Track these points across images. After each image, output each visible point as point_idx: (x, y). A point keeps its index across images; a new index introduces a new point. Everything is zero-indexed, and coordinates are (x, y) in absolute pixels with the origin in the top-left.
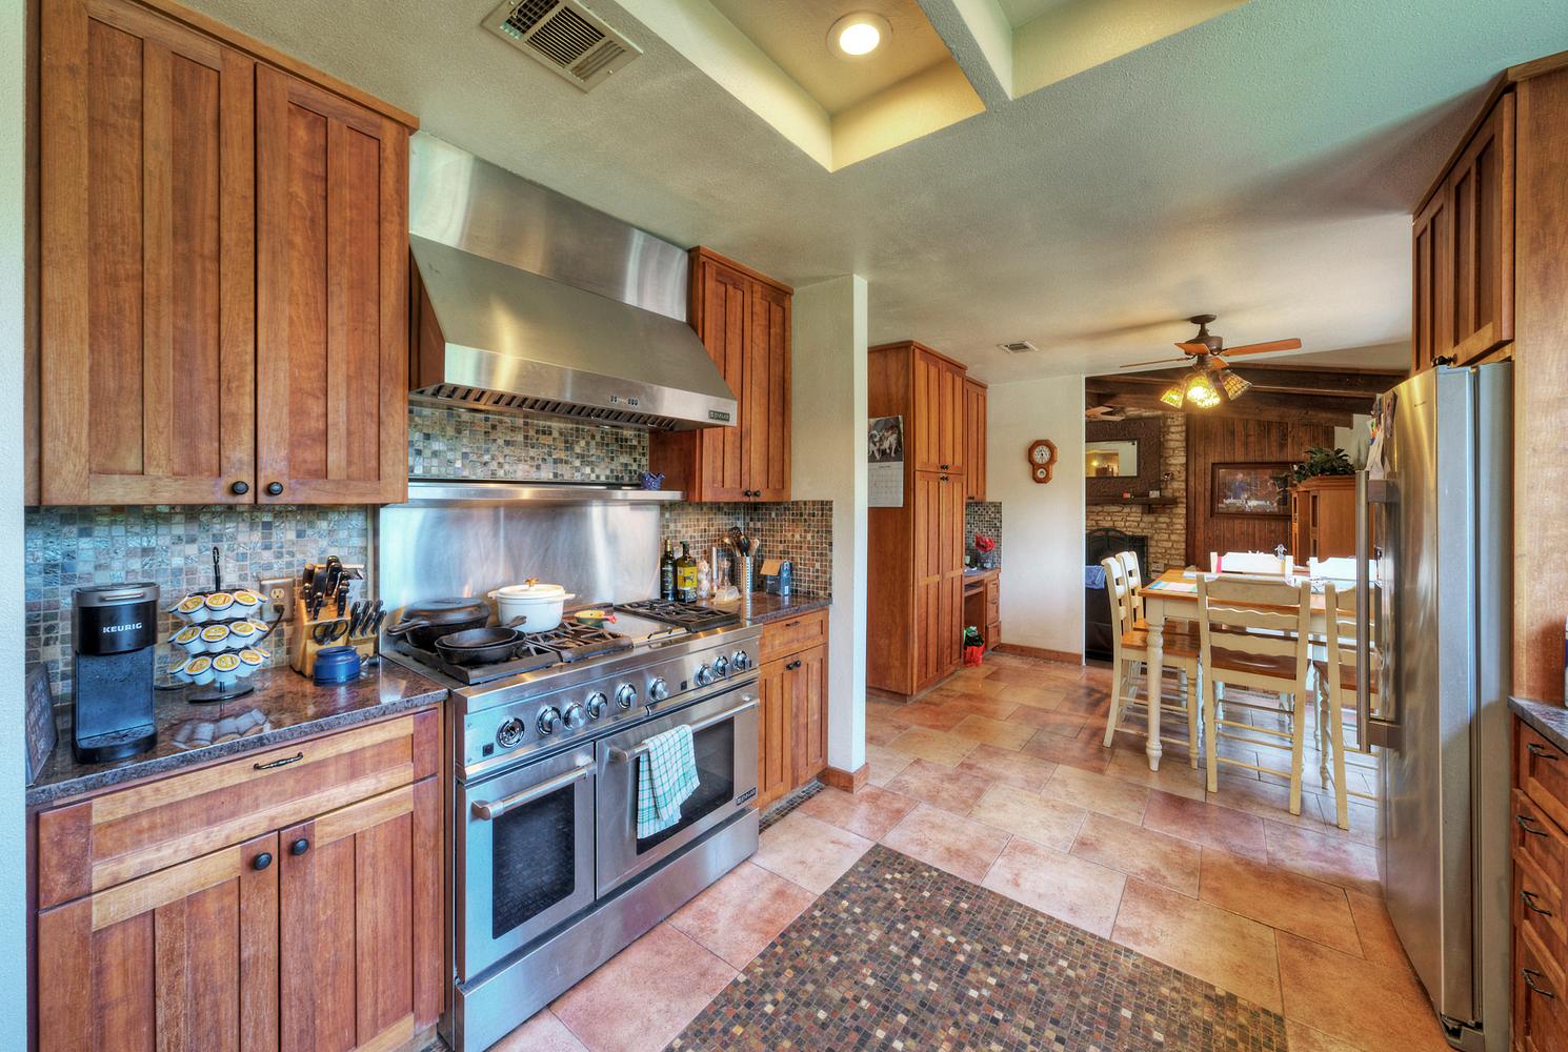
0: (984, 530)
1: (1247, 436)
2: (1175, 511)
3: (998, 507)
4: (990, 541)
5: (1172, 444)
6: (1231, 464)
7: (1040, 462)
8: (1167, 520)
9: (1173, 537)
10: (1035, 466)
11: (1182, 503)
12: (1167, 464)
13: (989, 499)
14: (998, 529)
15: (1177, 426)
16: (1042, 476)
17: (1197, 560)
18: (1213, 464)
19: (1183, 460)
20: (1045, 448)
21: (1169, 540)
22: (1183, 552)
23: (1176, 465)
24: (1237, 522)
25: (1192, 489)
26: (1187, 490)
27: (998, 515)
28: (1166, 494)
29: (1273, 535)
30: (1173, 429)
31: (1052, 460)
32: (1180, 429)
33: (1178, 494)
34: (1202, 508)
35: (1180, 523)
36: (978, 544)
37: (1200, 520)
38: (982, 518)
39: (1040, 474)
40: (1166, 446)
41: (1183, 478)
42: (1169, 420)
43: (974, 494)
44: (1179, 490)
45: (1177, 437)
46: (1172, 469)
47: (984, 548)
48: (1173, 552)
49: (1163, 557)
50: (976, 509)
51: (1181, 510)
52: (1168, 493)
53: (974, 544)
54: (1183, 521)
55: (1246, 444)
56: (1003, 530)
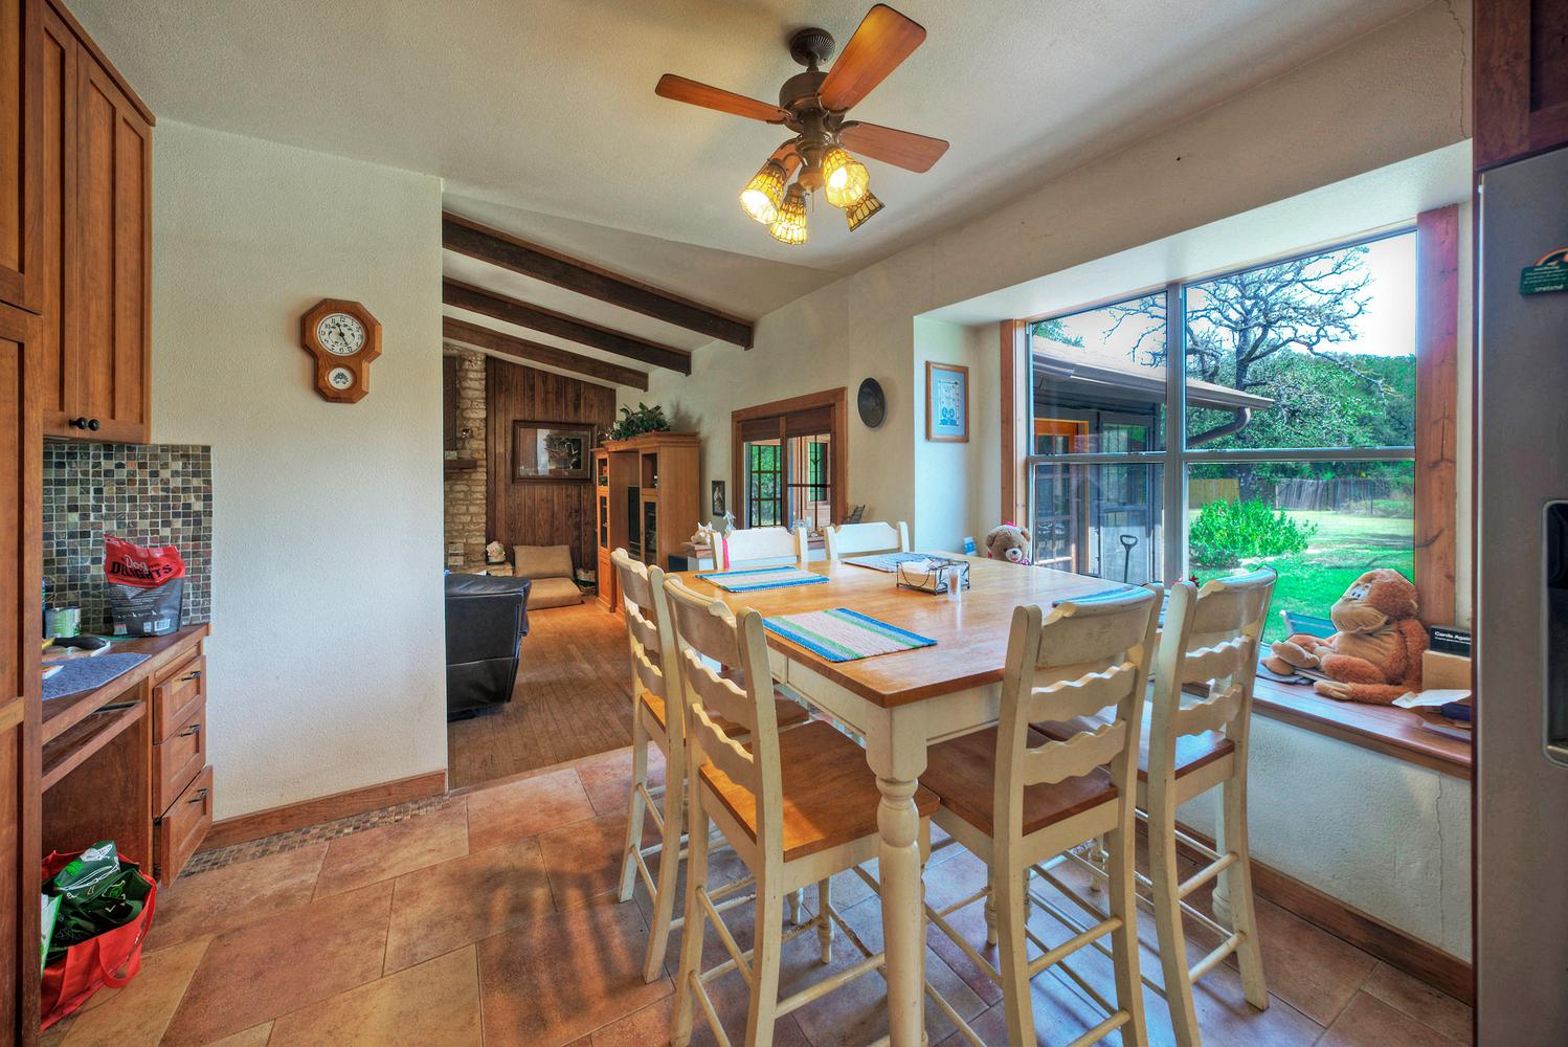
0: (144, 524)
1: (546, 392)
2: (474, 476)
3: (197, 460)
4: (169, 553)
5: (470, 393)
6: (530, 422)
7: (337, 350)
8: (465, 488)
9: (473, 509)
10: (318, 360)
11: (482, 466)
12: (465, 418)
13: (159, 435)
14: (199, 522)
15: (476, 371)
16: (340, 386)
17: (498, 535)
18: (515, 421)
19: (483, 414)
20: (349, 320)
21: (467, 512)
22: (483, 526)
23: (475, 420)
24: (537, 487)
25: (491, 450)
26: (486, 450)
27: (196, 482)
28: (464, 456)
29: (569, 499)
30: (471, 375)
31: (369, 349)
32: (479, 375)
33: (477, 456)
34: (503, 471)
35: (480, 491)
36: (116, 568)
37: (501, 486)
38: (130, 490)
39: (337, 379)
40: (463, 393)
41: (483, 436)
42: (467, 363)
43: (99, 412)
44: (478, 451)
45: (476, 385)
46: (470, 424)
47: (146, 577)
48: (473, 527)
49: (461, 537)
50: (105, 464)
51: (481, 475)
52: (466, 455)
53: (99, 571)
54: (483, 489)
55: (545, 401)
56: (218, 523)
